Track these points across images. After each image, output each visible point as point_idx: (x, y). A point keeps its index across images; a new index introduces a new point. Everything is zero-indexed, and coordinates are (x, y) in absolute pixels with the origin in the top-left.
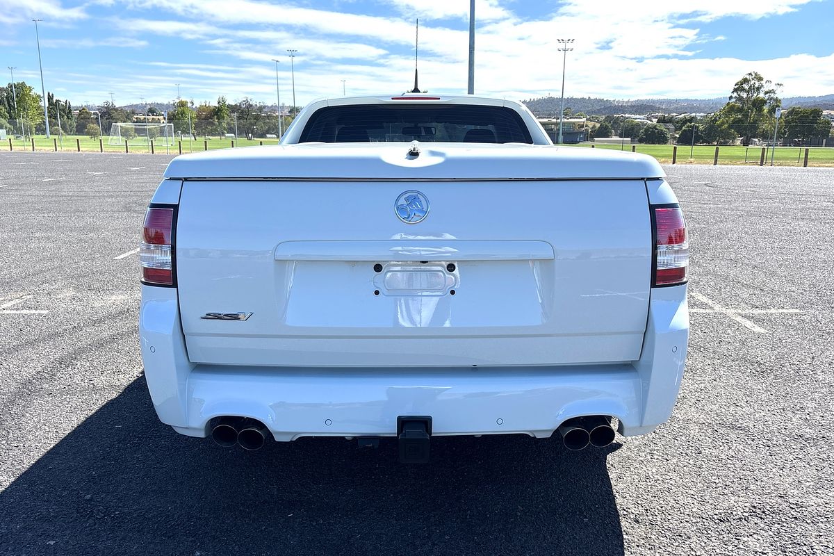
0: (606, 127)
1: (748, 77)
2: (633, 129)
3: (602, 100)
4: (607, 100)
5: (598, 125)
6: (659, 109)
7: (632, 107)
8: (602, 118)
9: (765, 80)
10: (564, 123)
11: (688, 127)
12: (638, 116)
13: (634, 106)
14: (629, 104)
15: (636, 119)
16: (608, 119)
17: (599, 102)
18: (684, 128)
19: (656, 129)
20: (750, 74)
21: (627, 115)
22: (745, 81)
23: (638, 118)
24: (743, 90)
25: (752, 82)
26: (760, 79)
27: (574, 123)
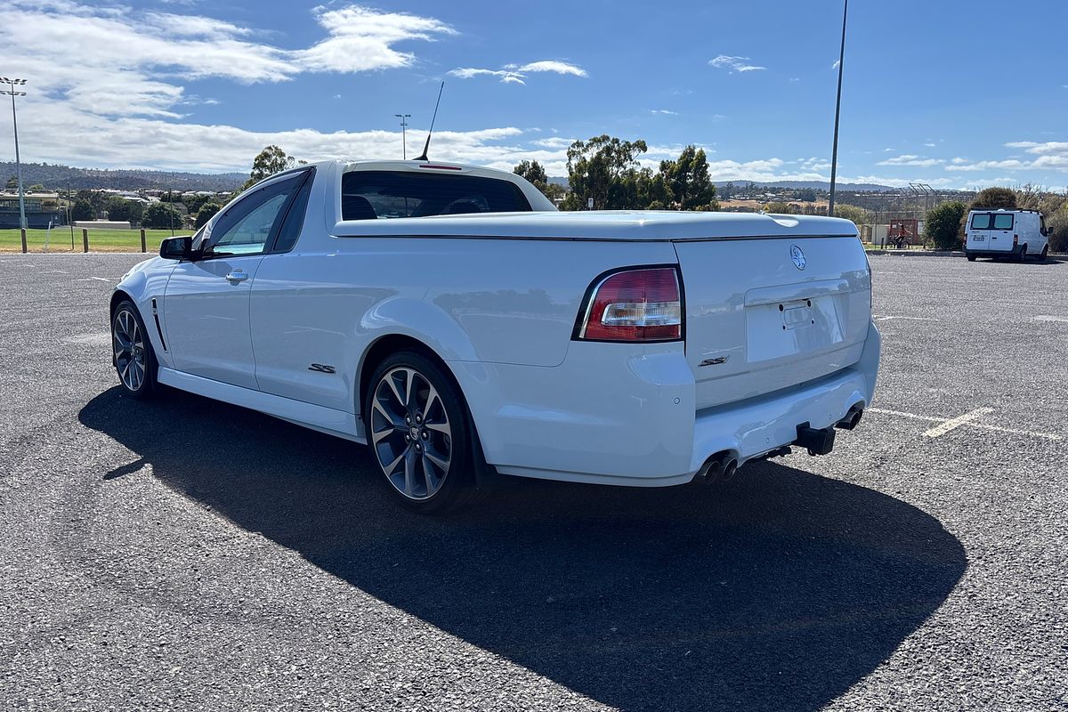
0: (86, 207)
1: (268, 151)
2: (127, 209)
3: (65, 168)
4: (74, 169)
5: (73, 204)
6: (152, 185)
7: (112, 179)
8: (74, 193)
9: (287, 156)
10: (26, 200)
11: (206, 208)
12: (126, 192)
13: (116, 179)
14: (108, 175)
15: (124, 196)
16: (83, 194)
17: (60, 171)
18: (201, 209)
19: (165, 210)
20: (270, 148)
21: (109, 191)
22: (266, 156)
23: (129, 196)
24: (265, 166)
25: (274, 157)
26: (282, 155)
27: (41, 199)
